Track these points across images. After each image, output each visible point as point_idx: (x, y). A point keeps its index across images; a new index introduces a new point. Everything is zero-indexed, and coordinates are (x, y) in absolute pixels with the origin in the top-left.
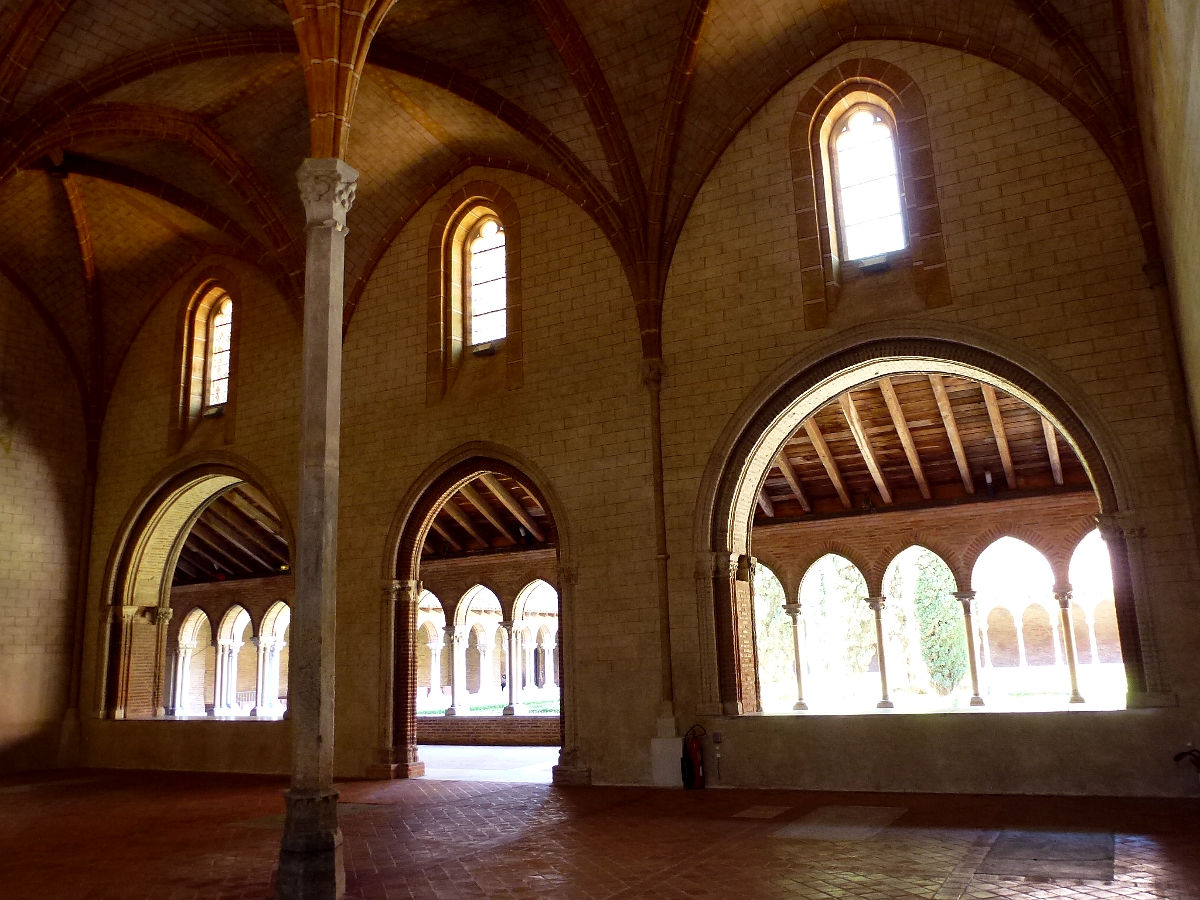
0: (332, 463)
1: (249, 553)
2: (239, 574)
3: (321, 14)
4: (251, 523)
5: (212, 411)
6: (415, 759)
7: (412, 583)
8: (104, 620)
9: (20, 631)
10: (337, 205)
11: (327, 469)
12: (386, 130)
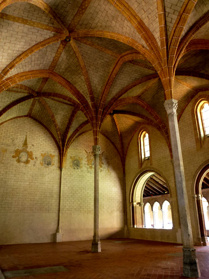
0: (182, 168)
1: (158, 189)
2: (156, 194)
3: (163, 69)
4: (157, 182)
5: (147, 158)
6: (207, 241)
7: (200, 195)
8: (130, 206)
9: (115, 208)
10: (174, 109)
11: (181, 170)
12: (177, 89)
